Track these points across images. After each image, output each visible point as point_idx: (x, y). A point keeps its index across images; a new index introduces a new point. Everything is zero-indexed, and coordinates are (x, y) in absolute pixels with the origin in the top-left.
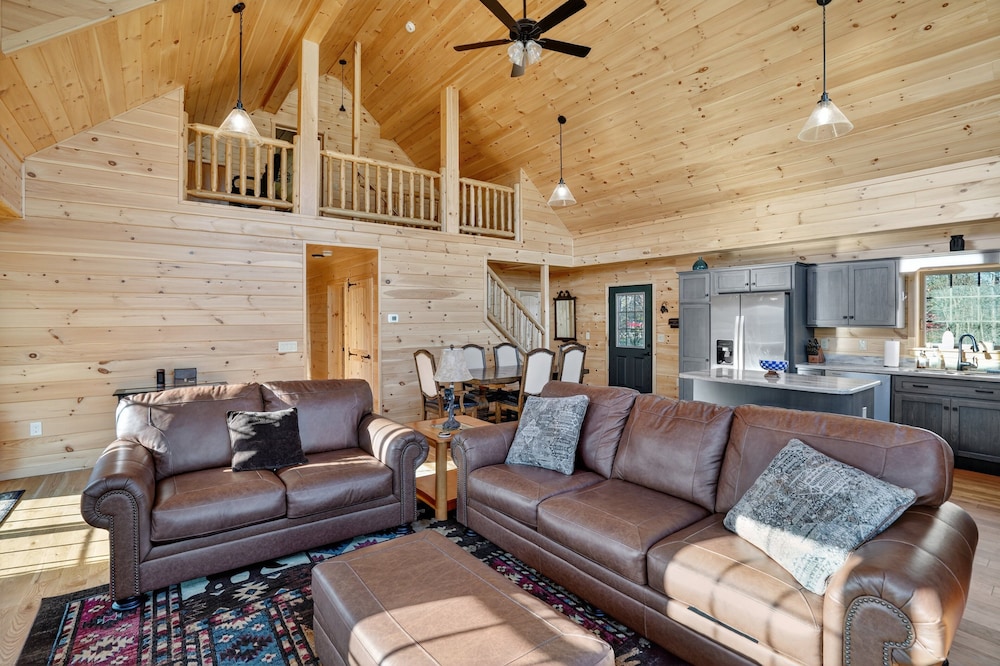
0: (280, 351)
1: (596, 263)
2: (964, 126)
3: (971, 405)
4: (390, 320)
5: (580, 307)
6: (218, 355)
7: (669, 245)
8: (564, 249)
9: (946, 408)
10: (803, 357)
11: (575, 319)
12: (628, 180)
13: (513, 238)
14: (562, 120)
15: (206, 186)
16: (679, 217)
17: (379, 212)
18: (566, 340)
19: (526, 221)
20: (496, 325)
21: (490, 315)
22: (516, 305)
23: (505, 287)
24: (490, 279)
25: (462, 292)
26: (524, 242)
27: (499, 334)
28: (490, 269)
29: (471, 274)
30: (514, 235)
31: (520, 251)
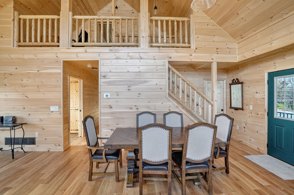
0: (51, 110)
4: (105, 97)
5: (246, 88)
6: (26, 111)
8: (230, 51)
11: (242, 96)
13: (190, 47)
15: (25, 41)
17: (102, 42)
18: (236, 109)
19: (198, 36)
20: (176, 99)
21: (171, 94)
22: (191, 87)
23: (182, 77)
24: (171, 72)
25: (151, 81)
26: (196, 49)
27: (177, 105)
28: (170, 67)
29: (157, 70)
30: (190, 45)
31: (194, 55)
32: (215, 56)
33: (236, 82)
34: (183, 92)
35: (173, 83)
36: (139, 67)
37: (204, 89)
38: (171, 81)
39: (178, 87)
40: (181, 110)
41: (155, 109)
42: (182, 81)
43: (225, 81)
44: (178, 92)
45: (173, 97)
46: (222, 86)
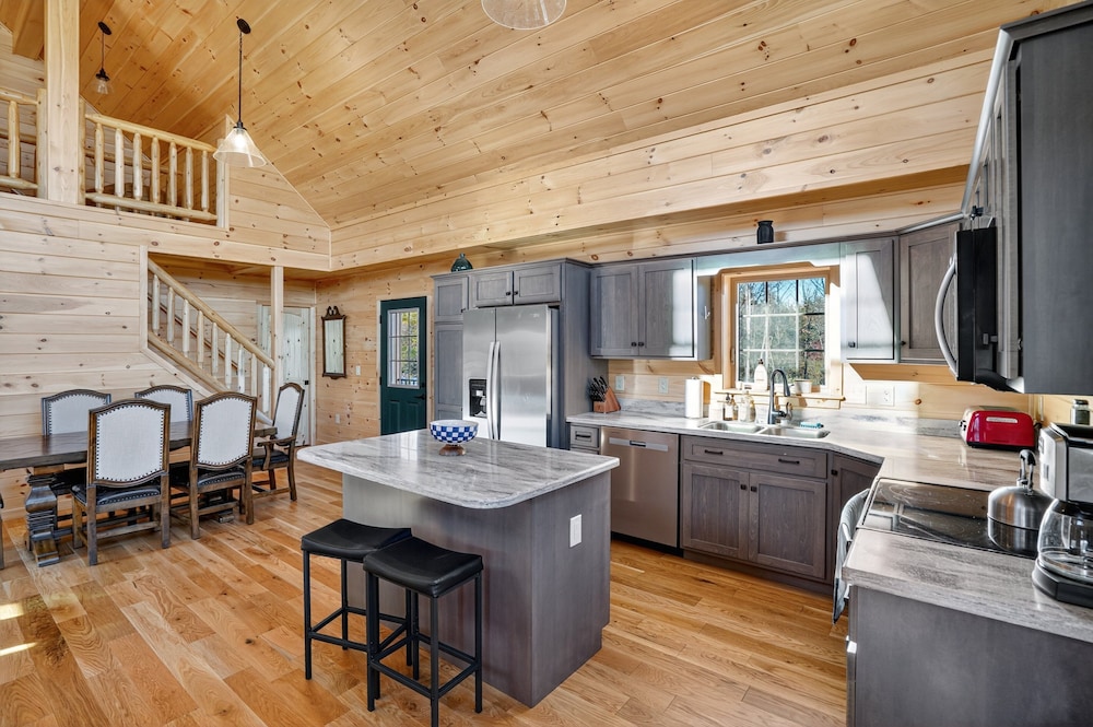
1: (354, 266)
2: (758, 44)
3: (774, 483)
5: (350, 330)
7: (434, 237)
8: (314, 245)
9: (743, 487)
10: (586, 404)
11: (345, 346)
12: (364, 135)
13: (213, 223)
14: (244, 27)
16: (442, 197)
18: (335, 377)
19: (236, 198)
20: (170, 356)
21: (157, 341)
22: (215, 324)
23: (191, 298)
24: (156, 283)
25: (89, 303)
26: (232, 229)
27: (176, 371)
28: (154, 267)
29: (109, 274)
30: (214, 217)
31: (225, 244)
32: (278, 252)
33: (334, 314)
34: (194, 335)
35: (163, 310)
36: (41, 260)
37: (259, 327)
38: (156, 306)
39: (179, 322)
40: (186, 381)
41: (104, 385)
42: (191, 311)
43: (313, 309)
44: (179, 337)
45: (162, 351)
46: (307, 322)
